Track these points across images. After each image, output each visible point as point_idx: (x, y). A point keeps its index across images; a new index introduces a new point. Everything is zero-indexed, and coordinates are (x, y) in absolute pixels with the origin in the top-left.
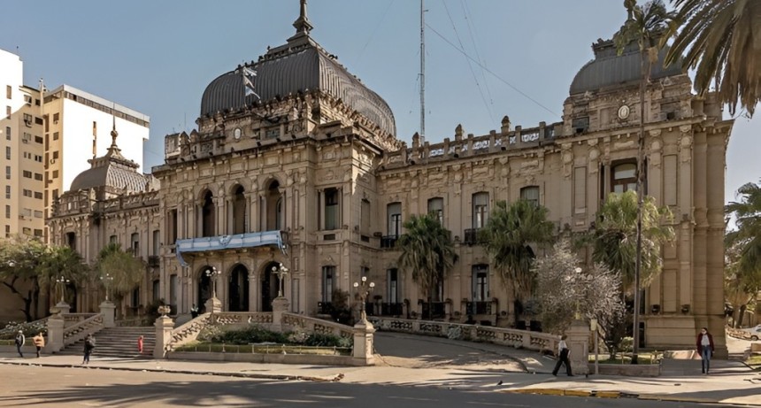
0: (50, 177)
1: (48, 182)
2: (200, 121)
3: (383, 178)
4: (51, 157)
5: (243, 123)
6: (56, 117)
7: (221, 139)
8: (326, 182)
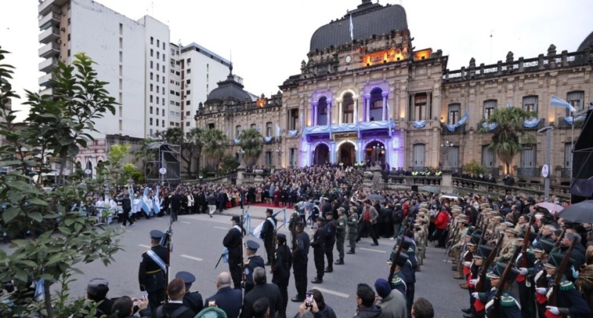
0: (185, 94)
1: (183, 97)
2: (310, 55)
3: (447, 88)
4: (185, 83)
5: (353, 52)
6: (189, 60)
7: (335, 63)
8: (417, 89)
